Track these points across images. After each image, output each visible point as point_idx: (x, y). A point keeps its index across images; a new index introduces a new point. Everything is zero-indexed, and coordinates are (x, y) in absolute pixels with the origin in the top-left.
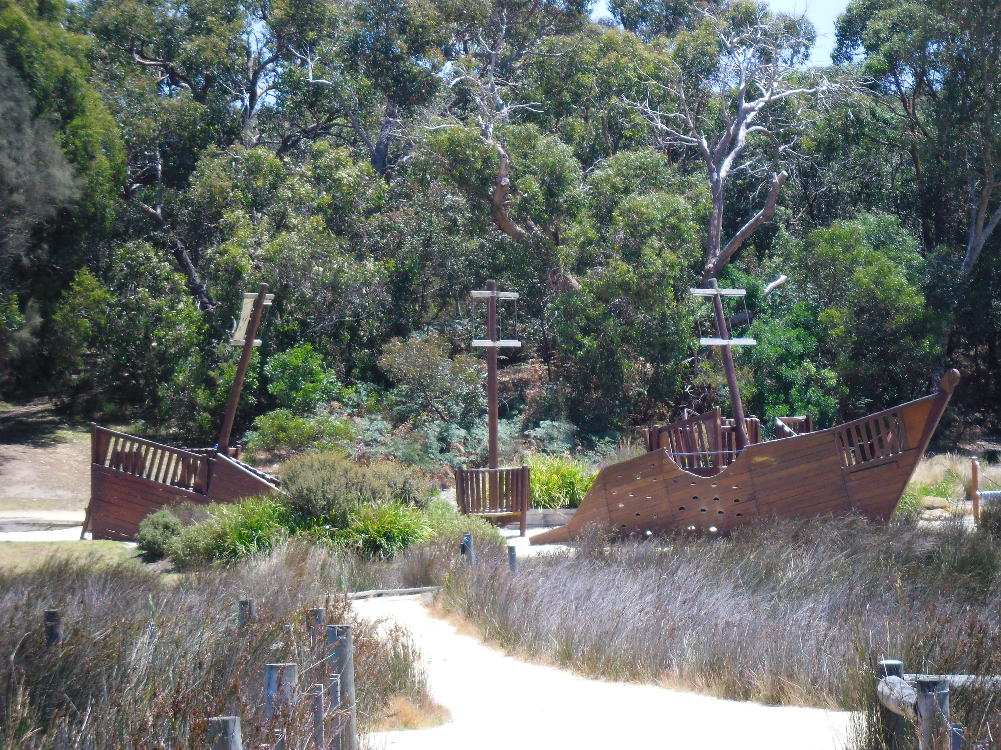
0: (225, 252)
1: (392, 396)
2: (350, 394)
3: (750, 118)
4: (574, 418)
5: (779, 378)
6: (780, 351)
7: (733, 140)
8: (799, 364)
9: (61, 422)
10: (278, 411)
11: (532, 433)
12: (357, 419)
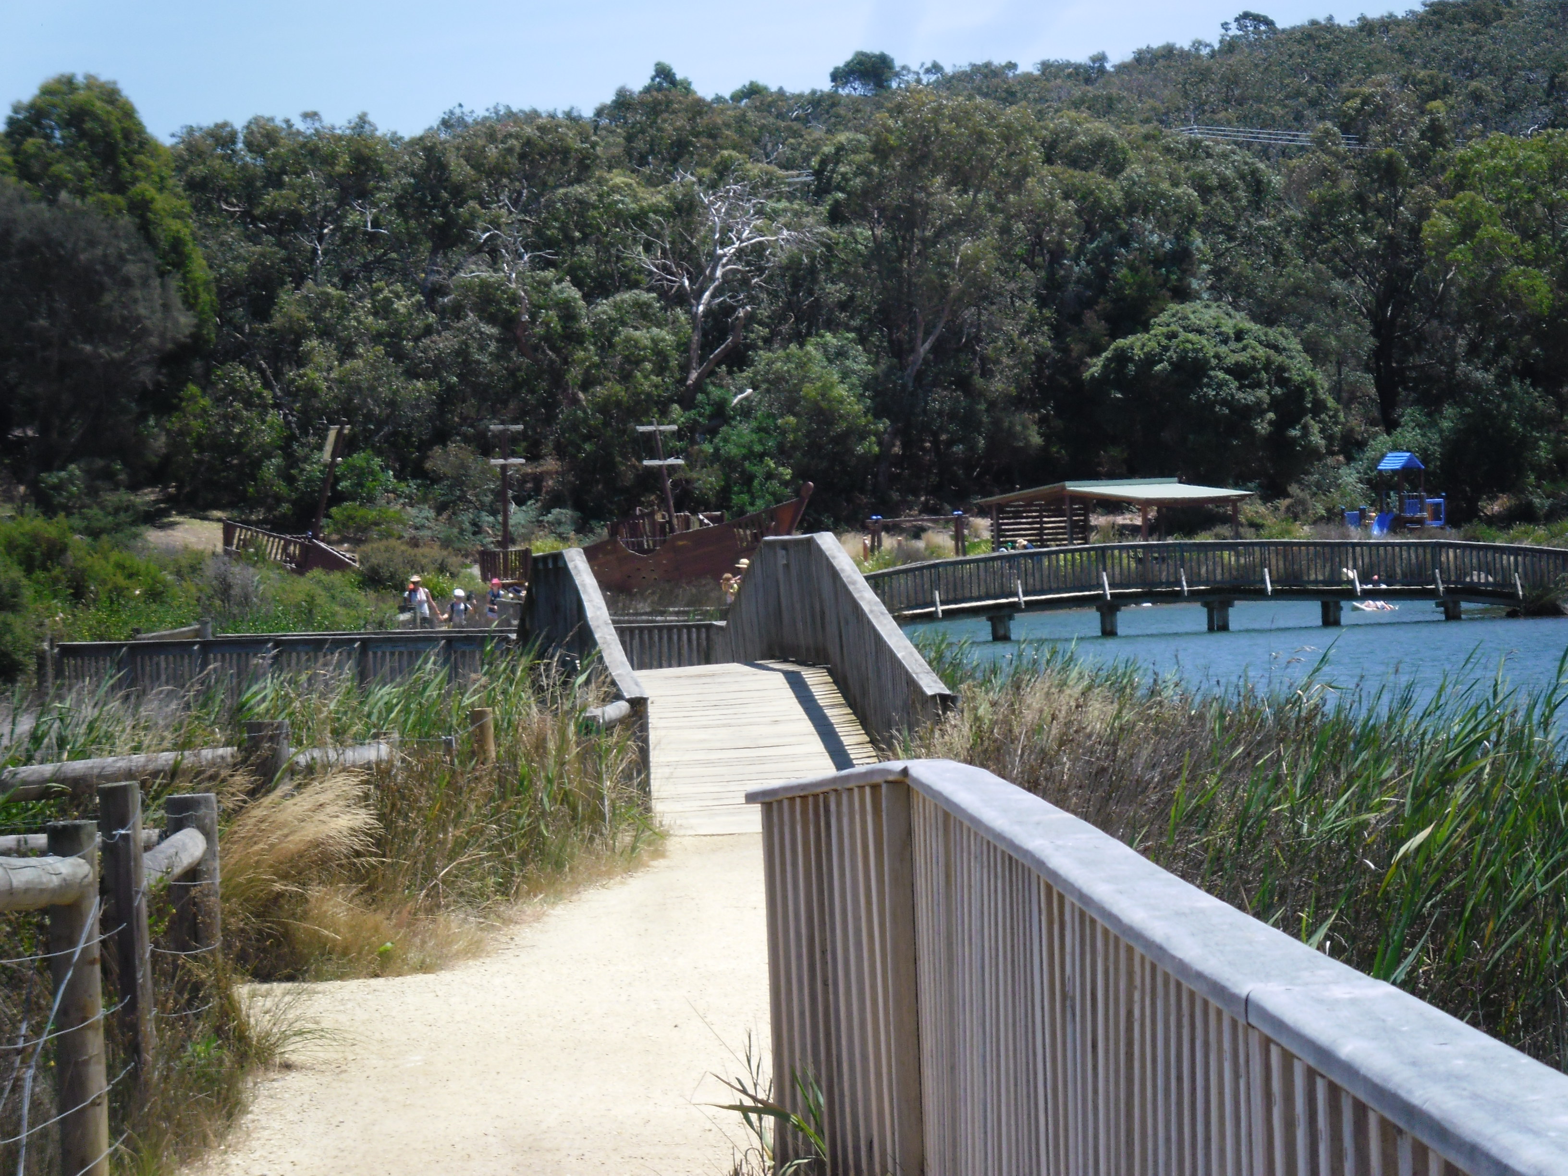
0: (305, 375)
1: (437, 489)
2: (402, 487)
3: (725, 260)
4: (578, 505)
5: (743, 472)
6: (744, 451)
7: (712, 279)
8: (761, 461)
9: (171, 508)
10: (346, 504)
11: (545, 519)
12: (409, 508)
